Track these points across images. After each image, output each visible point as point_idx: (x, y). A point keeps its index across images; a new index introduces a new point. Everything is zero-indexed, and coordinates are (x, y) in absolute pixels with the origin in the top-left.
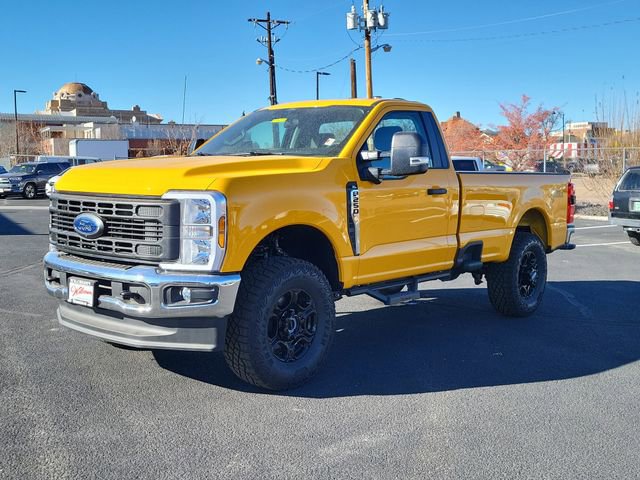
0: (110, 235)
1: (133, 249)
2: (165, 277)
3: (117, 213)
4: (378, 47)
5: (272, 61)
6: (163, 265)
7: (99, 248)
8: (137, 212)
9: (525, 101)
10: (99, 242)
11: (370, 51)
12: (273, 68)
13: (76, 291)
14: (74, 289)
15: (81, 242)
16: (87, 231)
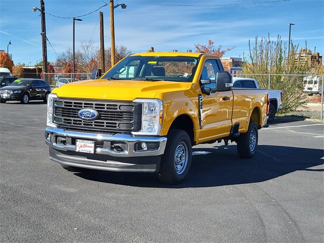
0: (102, 119)
1: (117, 125)
2: (134, 138)
3: (107, 108)
4: (118, 5)
5: (43, 9)
6: (133, 133)
7: (95, 125)
8: (119, 108)
9: (210, 44)
10: (95, 122)
11: (113, 7)
12: (43, 14)
13: (81, 146)
14: (80, 145)
15: (82, 123)
16: (88, 117)
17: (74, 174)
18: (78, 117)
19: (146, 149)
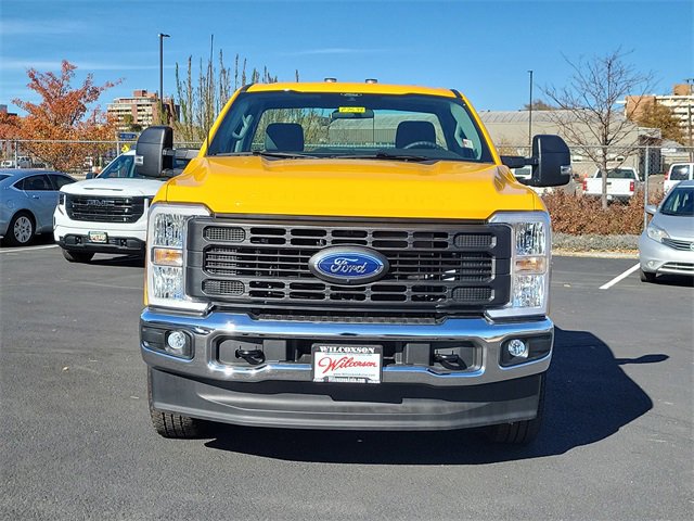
1: (447, 293)
3: (415, 244)
7: (373, 297)
8: (454, 243)
10: (375, 288)
13: (332, 365)
14: (326, 362)
15: (327, 291)
16: (354, 273)
17: (207, 445)
18: (310, 276)
19: (526, 355)
